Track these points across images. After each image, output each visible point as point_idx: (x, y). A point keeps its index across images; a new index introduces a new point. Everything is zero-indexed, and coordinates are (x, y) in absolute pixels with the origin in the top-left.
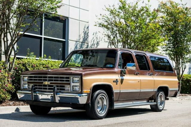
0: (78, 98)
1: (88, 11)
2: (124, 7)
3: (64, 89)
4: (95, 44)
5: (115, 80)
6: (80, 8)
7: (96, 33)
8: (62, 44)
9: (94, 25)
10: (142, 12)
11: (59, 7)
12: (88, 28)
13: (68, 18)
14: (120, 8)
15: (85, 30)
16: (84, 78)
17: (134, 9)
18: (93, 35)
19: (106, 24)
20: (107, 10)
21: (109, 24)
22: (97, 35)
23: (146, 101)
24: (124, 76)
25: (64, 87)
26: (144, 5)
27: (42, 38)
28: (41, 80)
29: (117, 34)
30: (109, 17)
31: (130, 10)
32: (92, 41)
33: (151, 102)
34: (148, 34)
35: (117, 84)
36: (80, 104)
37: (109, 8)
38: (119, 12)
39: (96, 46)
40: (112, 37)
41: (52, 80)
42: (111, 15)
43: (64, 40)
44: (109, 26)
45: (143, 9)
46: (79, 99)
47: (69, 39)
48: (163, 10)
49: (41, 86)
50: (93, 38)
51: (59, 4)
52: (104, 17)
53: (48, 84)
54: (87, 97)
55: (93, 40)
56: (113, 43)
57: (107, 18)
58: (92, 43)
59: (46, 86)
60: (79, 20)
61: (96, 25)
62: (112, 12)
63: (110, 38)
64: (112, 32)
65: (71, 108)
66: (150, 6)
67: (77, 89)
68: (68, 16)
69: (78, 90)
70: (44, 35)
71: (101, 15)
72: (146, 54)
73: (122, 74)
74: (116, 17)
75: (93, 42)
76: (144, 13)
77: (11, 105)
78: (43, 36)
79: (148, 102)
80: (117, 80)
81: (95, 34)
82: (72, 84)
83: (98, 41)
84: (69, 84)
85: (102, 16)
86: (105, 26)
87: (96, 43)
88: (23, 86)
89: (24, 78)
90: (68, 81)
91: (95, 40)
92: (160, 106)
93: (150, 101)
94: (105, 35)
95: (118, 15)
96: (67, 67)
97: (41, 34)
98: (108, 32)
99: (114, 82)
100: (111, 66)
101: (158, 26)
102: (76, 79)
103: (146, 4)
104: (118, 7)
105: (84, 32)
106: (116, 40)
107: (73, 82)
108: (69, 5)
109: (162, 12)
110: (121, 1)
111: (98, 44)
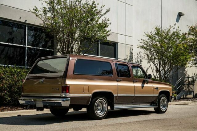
1: (132, 37)
2: (158, 33)
4: (139, 61)
6: (126, 35)
9: (137, 47)
10: (173, 36)
11: (108, 35)
12: (133, 49)
13: (117, 43)
14: (156, 34)
17: (167, 34)
18: (137, 54)
19: (145, 46)
20: (146, 36)
21: (148, 46)
22: (140, 54)
26: (175, 30)
29: (154, 53)
30: (148, 41)
31: (164, 34)
32: (137, 59)
34: (178, 52)
37: (148, 34)
38: (155, 37)
40: (150, 56)
42: (149, 40)
43: (115, 59)
44: (148, 47)
45: (174, 33)
47: (118, 58)
48: (192, 33)
50: (137, 57)
51: (108, 34)
52: (144, 41)
56: (151, 60)
57: (147, 41)
60: (126, 44)
61: (138, 47)
62: (150, 37)
63: (149, 56)
64: (151, 52)
66: (180, 31)
70: (100, 56)
71: (141, 39)
74: (154, 41)
76: (175, 36)
83: (141, 58)
85: (143, 40)
86: (144, 48)
91: (139, 58)
94: (146, 54)
95: (155, 39)
97: (98, 55)
98: (147, 52)
101: (186, 46)
103: (177, 30)
104: (154, 33)
105: (130, 53)
106: (153, 58)
108: (118, 34)
109: (192, 34)
110: (156, 29)
111: (141, 61)
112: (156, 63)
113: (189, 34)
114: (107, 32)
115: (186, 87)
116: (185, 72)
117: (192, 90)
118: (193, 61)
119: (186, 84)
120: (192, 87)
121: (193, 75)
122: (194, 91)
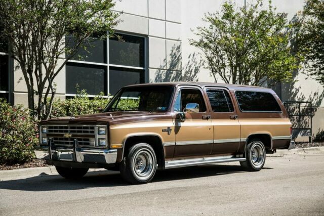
0: (103, 156)
1: (180, 23)
2: (228, 15)
3: (88, 144)
4: (191, 71)
5: (167, 129)
6: (165, 21)
7: (194, 55)
8: (138, 74)
12: (179, 48)
13: (147, 36)
15: (174, 52)
16: (112, 128)
18: (189, 57)
19: (206, 41)
20: (208, 20)
21: (211, 42)
22: (195, 57)
23: (231, 156)
24: (183, 121)
25: (88, 140)
27: (106, 67)
28: (62, 131)
30: (210, 31)
33: (239, 157)
35: (168, 134)
36: (108, 164)
37: (211, 17)
38: (223, 23)
39: (193, 73)
40: (215, 60)
41: (74, 131)
42: (212, 28)
43: (142, 68)
45: (263, 14)
46: (105, 157)
47: (150, 67)
48: (311, 11)
49: (62, 139)
50: (189, 62)
52: (204, 32)
53: (69, 137)
54: (116, 153)
55: (189, 65)
57: (208, 32)
58: (187, 70)
59: (67, 139)
60: (166, 39)
62: (215, 22)
65: (105, 168)
67: (104, 142)
68: (147, 34)
69: (105, 144)
70: (110, 63)
72: (228, 89)
73: (179, 118)
75: (188, 68)
77: (38, 166)
78: (108, 65)
79: (234, 157)
80: (168, 128)
81: (192, 56)
82: (98, 137)
83: (197, 66)
84: (94, 136)
85: (200, 29)
87: (194, 69)
88: (42, 140)
89: (43, 129)
90: (93, 132)
91: (193, 66)
92: (257, 163)
93: (237, 156)
96: (115, 111)
97: (106, 62)
99: (163, 131)
100: (164, 108)
102: (103, 129)
104: (222, 15)
105: (171, 54)
107: (99, 134)
108: (149, 18)
110: (225, 6)
111: (197, 70)
112: (226, 74)
113: (306, 12)
114: (115, 17)
115: (295, 121)
116: (294, 90)
117: (307, 127)
118: (311, 69)
119: (295, 115)
120: (307, 121)
121: (312, 96)
122: (311, 129)
